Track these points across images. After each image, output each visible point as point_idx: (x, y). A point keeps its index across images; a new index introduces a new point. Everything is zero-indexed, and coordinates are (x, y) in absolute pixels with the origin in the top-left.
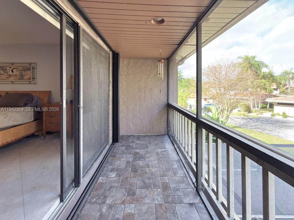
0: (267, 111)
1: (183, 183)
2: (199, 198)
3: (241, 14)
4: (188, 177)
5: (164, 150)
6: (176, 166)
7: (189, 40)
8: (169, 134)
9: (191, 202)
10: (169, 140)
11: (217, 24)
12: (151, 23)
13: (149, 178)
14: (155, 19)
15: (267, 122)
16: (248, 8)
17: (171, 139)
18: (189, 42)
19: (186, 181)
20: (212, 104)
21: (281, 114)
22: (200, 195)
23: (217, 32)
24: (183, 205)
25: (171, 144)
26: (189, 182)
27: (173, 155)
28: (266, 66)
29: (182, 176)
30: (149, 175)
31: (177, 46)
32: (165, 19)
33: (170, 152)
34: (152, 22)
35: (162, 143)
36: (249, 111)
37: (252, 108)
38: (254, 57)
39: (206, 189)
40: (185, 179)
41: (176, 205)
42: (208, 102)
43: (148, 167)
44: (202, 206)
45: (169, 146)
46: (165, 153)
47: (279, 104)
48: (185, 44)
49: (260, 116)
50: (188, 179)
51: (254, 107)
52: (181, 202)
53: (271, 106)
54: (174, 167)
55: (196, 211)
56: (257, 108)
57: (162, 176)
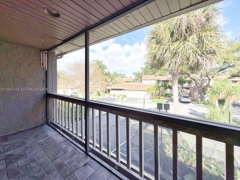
0: (107, 94)
1: (75, 155)
2: (89, 157)
3: (111, 36)
4: (77, 149)
5: (48, 138)
6: (64, 146)
7: (75, 40)
8: (48, 123)
9: (85, 163)
10: (50, 128)
11: (98, 37)
12: (44, 11)
13: (40, 170)
14: (49, 10)
15: (107, 100)
16: (115, 35)
17: (52, 126)
18: (74, 42)
19: (76, 152)
20: (77, 92)
21: (113, 95)
22: (89, 155)
23: (95, 42)
24: (80, 169)
25: (53, 131)
26: (79, 152)
27: (59, 138)
28: (107, 68)
29: (72, 150)
30: (38, 168)
31: (61, 41)
32: (62, 15)
33: (55, 138)
34: (46, 11)
35: (43, 132)
36: (99, 95)
37: (100, 93)
38: (101, 62)
39: (92, 149)
40: (75, 151)
41: (74, 173)
42: (74, 91)
43: (33, 161)
44: (93, 160)
45: (51, 133)
46: (49, 140)
47: (112, 89)
48: (71, 42)
49: (104, 97)
50: (77, 150)
51: (101, 92)
52: (78, 168)
53: (109, 91)
54: (63, 147)
55: (89, 166)
56: (103, 93)
57: (54, 161)
